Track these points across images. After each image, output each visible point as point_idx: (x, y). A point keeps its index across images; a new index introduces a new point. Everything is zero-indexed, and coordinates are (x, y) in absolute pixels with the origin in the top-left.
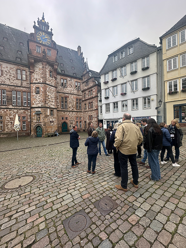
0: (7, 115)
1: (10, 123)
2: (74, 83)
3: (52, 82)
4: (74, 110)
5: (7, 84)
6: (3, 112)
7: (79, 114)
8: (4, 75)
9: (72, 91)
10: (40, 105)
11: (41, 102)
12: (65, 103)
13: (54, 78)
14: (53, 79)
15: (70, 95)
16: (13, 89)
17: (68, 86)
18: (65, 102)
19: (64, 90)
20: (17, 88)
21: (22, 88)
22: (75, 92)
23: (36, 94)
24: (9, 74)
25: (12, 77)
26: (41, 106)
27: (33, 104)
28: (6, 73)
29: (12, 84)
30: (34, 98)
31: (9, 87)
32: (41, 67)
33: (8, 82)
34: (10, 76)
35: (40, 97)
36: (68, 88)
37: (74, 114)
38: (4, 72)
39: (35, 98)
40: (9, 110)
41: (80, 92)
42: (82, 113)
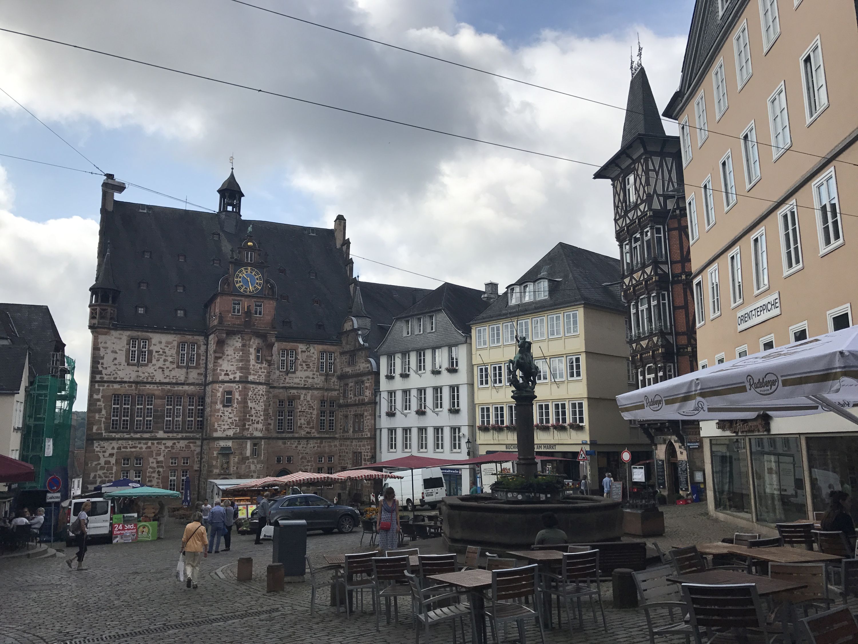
0: (151, 454)
1: (156, 475)
2: (316, 356)
3: (260, 373)
4: (314, 433)
5: (158, 381)
6: (144, 447)
7: (327, 444)
8: (154, 361)
9: (310, 381)
10: (230, 433)
11: (232, 427)
12: (289, 416)
13: (264, 362)
14: (264, 365)
15: (304, 392)
16: (169, 391)
17: (298, 368)
18: (289, 412)
19: (287, 381)
20: (176, 389)
21: (186, 388)
22: (319, 381)
23: (224, 406)
24: (163, 357)
25: (168, 364)
26: (234, 434)
27: (216, 430)
28: (157, 356)
29: (167, 380)
30: (218, 416)
31: (160, 388)
32: (239, 345)
33: (159, 377)
34: (165, 361)
35: (233, 413)
36: (299, 374)
37: (312, 446)
38: (154, 353)
39: (221, 416)
40: (156, 444)
41: (334, 379)
42: (337, 443)
